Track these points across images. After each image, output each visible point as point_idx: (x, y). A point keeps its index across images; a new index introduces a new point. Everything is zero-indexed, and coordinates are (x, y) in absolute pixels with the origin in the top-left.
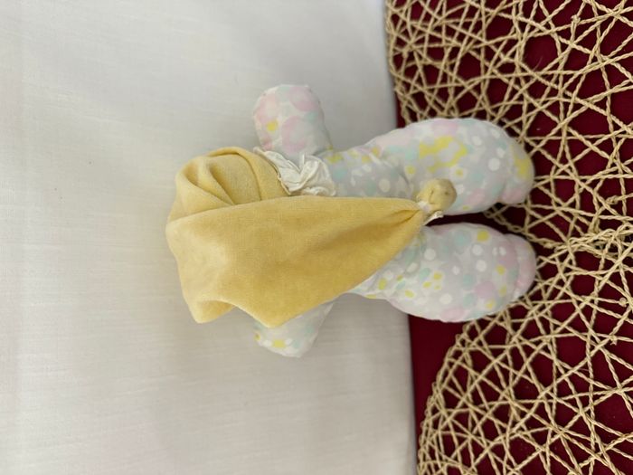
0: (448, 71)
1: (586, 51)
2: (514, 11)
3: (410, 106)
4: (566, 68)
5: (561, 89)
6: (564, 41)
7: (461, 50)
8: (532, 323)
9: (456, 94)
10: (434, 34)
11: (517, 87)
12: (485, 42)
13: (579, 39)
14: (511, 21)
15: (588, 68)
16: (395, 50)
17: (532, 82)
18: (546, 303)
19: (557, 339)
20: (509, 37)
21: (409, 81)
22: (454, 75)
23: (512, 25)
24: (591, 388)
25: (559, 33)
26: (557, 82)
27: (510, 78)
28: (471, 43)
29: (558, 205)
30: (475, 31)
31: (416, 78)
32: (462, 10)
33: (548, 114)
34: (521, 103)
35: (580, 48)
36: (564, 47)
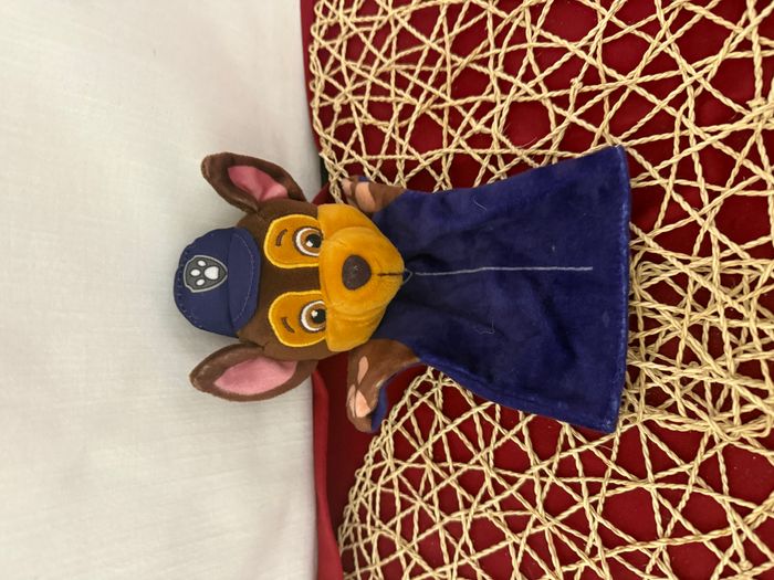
4: (561, 148)
24: (609, 473)
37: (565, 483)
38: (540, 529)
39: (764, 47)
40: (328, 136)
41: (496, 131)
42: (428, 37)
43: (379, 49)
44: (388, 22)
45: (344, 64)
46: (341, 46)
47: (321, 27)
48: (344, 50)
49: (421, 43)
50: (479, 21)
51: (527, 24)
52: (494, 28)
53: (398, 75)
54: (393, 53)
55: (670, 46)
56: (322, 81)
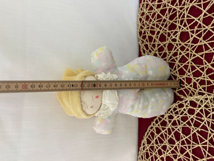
0: (156, 38)
1: (198, 38)
2: (177, 22)
3: (143, 48)
4: (192, 43)
5: (190, 49)
6: (192, 34)
7: (161, 32)
8: (175, 121)
9: (158, 46)
10: (152, 26)
11: (177, 46)
12: (168, 31)
13: (197, 34)
14: (176, 25)
15: (199, 44)
16: (140, 30)
17: (181, 46)
18: (180, 116)
19: (182, 127)
20: (175, 30)
21: (143, 40)
22: (158, 40)
23: (176, 27)
24: (192, 143)
26: (189, 47)
27: (175, 44)
28: (164, 31)
29: (186, 85)
30: (165, 27)
31: (146, 39)
33: (186, 56)
34: (178, 52)
36: (192, 36)
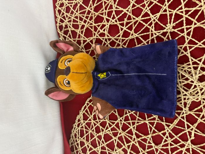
1: (129, 31)
4: (122, 37)
5: (121, 44)
6: (122, 27)
7: (86, 26)
11: (106, 42)
12: (94, 24)
13: (127, 27)
14: (104, 18)
15: (130, 37)
17: (111, 41)
20: (103, 23)
25: (120, 24)
26: (120, 41)
27: (103, 39)
28: (89, 24)
30: (90, 20)
31: (68, 35)
32: (85, 11)
35: (127, 30)
36: (122, 29)
37: (127, 123)
38: (121, 135)
39: (170, 11)
40: (62, 33)
41: (106, 32)
42: (88, 7)
43: (75, 10)
44: (77, 3)
45: (65, 14)
46: (64, 9)
47: (58, 4)
48: (65, 10)
49: (86, 9)
50: (101, 3)
51: (113, 4)
52: (105, 5)
53: (80, 17)
54: (78, 11)
55: (148, 10)
56: (60, 19)
